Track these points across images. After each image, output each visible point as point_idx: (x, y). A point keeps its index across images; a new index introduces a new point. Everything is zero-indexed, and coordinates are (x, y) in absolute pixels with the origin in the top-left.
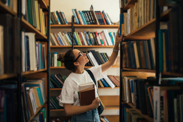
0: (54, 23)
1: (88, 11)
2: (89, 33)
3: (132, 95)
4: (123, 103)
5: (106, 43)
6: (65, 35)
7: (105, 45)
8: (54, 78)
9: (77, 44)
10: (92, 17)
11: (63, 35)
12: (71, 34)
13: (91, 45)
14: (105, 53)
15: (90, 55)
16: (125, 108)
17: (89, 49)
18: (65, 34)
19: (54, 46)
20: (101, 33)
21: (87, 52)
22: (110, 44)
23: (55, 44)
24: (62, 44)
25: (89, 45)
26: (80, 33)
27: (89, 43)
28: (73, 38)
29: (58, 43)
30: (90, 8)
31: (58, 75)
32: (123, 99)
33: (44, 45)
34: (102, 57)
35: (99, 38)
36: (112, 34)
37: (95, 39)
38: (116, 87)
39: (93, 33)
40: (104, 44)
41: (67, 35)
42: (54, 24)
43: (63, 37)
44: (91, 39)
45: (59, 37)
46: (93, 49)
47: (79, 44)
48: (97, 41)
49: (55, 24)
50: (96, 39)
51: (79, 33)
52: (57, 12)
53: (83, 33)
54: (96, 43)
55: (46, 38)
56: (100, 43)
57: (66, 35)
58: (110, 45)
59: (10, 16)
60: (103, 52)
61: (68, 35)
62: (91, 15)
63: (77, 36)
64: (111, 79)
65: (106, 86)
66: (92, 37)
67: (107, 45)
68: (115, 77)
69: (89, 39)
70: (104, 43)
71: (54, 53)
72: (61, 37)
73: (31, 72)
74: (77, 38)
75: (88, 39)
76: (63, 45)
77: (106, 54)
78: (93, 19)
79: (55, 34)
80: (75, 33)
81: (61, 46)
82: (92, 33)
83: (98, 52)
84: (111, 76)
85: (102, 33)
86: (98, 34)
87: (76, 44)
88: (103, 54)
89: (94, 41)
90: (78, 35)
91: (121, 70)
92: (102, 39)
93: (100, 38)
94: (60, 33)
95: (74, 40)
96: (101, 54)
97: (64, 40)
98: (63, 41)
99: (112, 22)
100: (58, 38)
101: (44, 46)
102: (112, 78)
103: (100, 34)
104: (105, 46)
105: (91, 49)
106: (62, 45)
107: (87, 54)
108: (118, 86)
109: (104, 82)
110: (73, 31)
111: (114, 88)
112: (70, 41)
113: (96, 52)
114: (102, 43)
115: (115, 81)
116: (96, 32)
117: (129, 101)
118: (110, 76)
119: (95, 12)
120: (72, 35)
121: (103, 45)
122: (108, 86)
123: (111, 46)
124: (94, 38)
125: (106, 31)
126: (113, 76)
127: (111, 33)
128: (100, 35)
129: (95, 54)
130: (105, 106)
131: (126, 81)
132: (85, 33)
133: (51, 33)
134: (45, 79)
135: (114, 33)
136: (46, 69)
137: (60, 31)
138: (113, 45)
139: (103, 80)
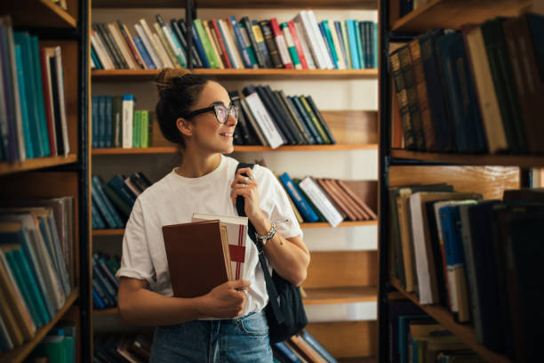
2: (248, 24)
3: (452, 276)
4: (391, 296)
5: (309, 61)
6: (160, 32)
7: (305, 66)
8: (123, 190)
9: (205, 65)
11: (154, 31)
12: (183, 25)
13: (256, 66)
14: (306, 96)
15: (254, 103)
16: (401, 318)
17: (247, 84)
18: (161, 26)
19: (122, 72)
20: (290, 25)
21: (241, 94)
22: (325, 62)
23: (125, 65)
24: (152, 63)
25: (246, 66)
26: (215, 25)
27: (248, 62)
28: (190, 44)
29: (136, 61)
31: (136, 178)
32: (396, 283)
33: (58, 49)
34: (294, 113)
35: (284, 41)
36: (331, 27)
37: (271, 45)
38: (348, 223)
39: (263, 24)
40: (301, 62)
41: (170, 29)
43: (153, 37)
44: (255, 45)
45: (140, 38)
46: (264, 84)
47: (212, 63)
48: (279, 55)
50: (272, 47)
51: (211, 25)
53: (228, 22)
54: (273, 60)
55: (72, 21)
56: (286, 59)
57: (167, 30)
58: (323, 66)
60: (299, 95)
61: (174, 30)
63: (206, 34)
64: (327, 189)
65: (312, 216)
66: (258, 39)
67: (311, 67)
68: (341, 183)
69: (248, 45)
70: (302, 59)
71: (122, 99)
72: (149, 40)
74: (204, 41)
75: (243, 46)
76: (156, 68)
77: (309, 100)
79: (125, 27)
80: (198, 23)
81: (148, 70)
82: (259, 24)
83: (280, 93)
84: (330, 180)
85: (296, 25)
86: (281, 27)
87: (201, 64)
88: (299, 99)
89: (266, 53)
90: (207, 29)
91: (387, 160)
92: (295, 47)
93: (286, 44)
94: (143, 22)
95: (193, 48)
96: (293, 100)
97: (157, 47)
98: (155, 51)
100: (138, 41)
101: (54, 52)
102: (333, 189)
103: (288, 26)
104: (305, 72)
105: (256, 84)
106: (151, 67)
107: (242, 102)
108: (354, 218)
109: (303, 205)
110: (192, 17)
111: (340, 226)
112: (178, 51)
113: (274, 93)
114: (296, 59)
115: (344, 199)
116: (275, 20)
118: (324, 180)
120: (185, 30)
121: (299, 67)
122: (316, 218)
123: (326, 69)
124: (266, 41)
125: (310, 18)
126: (337, 182)
127: (327, 22)
128: (286, 30)
129: (270, 98)
130: (306, 290)
132: (234, 23)
133: (111, 23)
134: (70, 198)
135: (338, 25)
136: (69, 157)
137: (142, 18)
138: (336, 67)
139: (298, 197)
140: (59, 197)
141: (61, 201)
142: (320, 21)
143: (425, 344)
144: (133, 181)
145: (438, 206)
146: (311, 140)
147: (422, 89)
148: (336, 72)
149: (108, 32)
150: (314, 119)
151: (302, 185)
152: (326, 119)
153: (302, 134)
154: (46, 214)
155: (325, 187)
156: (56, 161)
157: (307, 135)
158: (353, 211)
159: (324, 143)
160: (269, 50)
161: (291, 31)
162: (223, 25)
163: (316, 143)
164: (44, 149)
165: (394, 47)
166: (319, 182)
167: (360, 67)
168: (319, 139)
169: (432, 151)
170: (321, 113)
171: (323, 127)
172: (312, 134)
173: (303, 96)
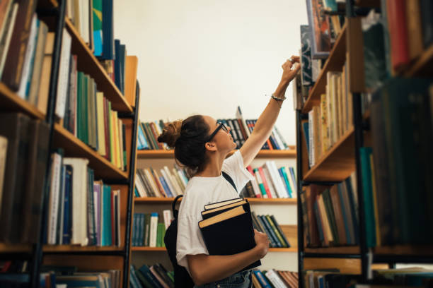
0: (154, 147)
1: (230, 120)
5: (272, 193)
6: (176, 174)
7: (270, 196)
8: (148, 274)
10: (239, 132)
11: (172, 173)
14: (270, 215)
18: (177, 170)
19: (152, 199)
20: (260, 169)
22: (283, 194)
23: (154, 195)
24: (171, 193)
29: (161, 192)
30: (237, 114)
31: (157, 267)
33: (119, 191)
36: (287, 171)
40: (267, 194)
41: (183, 172)
42: (152, 149)
43: (172, 178)
45: (163, 177)
48: (252, 188)
49: (157, 149)
52: (161, 122)
54: (249, 192)
55: (126, 175)
56: (257, 192)
57: (180, 173)
58: (281, 196)
59: (27, 118)
60: (265, 214)
62: (238, 128)
64: (285, 279)
67: (274, 197)
70: (267, 192)
71: (151, 215)
72: (168, 178)
73: (76, 249)
76: (173, 197)
77: (272, 218)
78: (241, 137)
79: (155, 171)
81: (168, 198)
83: (253, 213)
84: (287, 272)
85: (264, 170)
86: (254, 171)
88: (266, 217)
91: (302, 254)
92: (263, 183)
93: (257, 182)
94: (166, 168)
96: (261, 217)
97: (174, 184)
98: (173, 186)
99: (285, 145)
100: (162, 180)
102: (289, 277)
103: (258, 170)
104: (270, 200)
106: (170, 196)
114: (264, 191)
116: (250, 167)
118: (282, 272)
119: (247, 121)
121: (266, 196)
123: (283, 198)
125: (273, 165)
126: (292, 273)
127: (284, 168)
128: (257, 173)
131: (312, 280)
133: (147, 168)
134: (118, 271)
135: (292, 170)
137: (166, 165)
138: (290, 197)
139: (265, 283)
140: (113, 269)
141: (114, 271)
142: (280, 167)
144: (155, 268)
146: (274, 244)
148: (290, 200)
149: (144, 174)
150: (276, 231)
151: (267, 274)
152: (283, 230)
154: (106, 276)
155: (283, 276)
156: (113, 248)
157: (271, 241)
159: (282, 247)
161: (260, 174)
163: (278, 247)
166: (279, 273)
168: (279, 244)
170: (280, 226)
171: (282, 236)
172: (275, 241)
173: (268, 216)
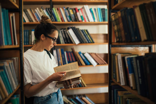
2: (69, 9)
3: (131, 77)
4: (112, 84)
6: (42, 11)
7: (85, 21)
9: (56, 20)
11: (41, 11)
12: (49, 9)
13: (71, 21)
15: (71, 32)
16: (115, 90)
17: (69, 26)
18: (43, 10)
19: (31, 23)
20: (81, 9)
21: (67, 29)
23: (32, 21)
25: (68, 21)
26: (59, 9)
27: (69, 20)
29: (36, 20)
32: (114, 80)
34: (83, 34)
35: (79, 14)
36: (93, 10)
37: (75, 15)
38: (98, 65)
39: (73, 9)
43: (41, 13)
44: (71, 15)
45: (36, 13)
46: (74, 26)
47: (58, 20)
48: (78, 18)
50: (76, 15)
51: (58, 9)
53: (63, 8)
54: (76, 19)
56: (80, 19)
57: (45, 11)
61: (47, 11)
63: (56, 12)
65: (88, 63)
66: (72, 13)
67: (87, 21)
68: (97, 54)
69: (69, 15)
70: (85, 19)
71: (31, 31)
72: (39, 13)
74: (56, 14)
75: (67, 15)
77: (87, 31)
79: (32, 10)
80: (54, 9)
82: (72, 9)
83: (78, 29)
84: (93, 53)
85: (83, 10)
86: (78, 10)
87: (54, 20)
88: (84, 30)
89: (74, 17)
92: (83, 16)
93: (80, 15)
94: (37, 9)
95: (53, 16)
96: (82, 31)
100: (36, 14)
101: (13, 15)
102: (94, 56)
104: (86, 23)
105: (71, 26)
107: (67, 31)
108: (100, 64)
109: (86, 60)
110: (52, 7)
111: (96, 66)
113: (76, 29)
114: (83, 19)
115: (97, 59)
116: (76, 8)
117: (124, 84)
118: (91, 53)
120: (50, 11)
121: (84, 21)
122: (89, 64)
123: (92, 22)
124: (74, 14)
125: (87, 7)
126: (95, 54)
127: (92, 8)
128: (80, 11)
129: (75, 30)
130: (86, 84)
132: (65, 9)
133: (28, 9)
134: (17, 58)
135: (95, 9)
136: (17, 46)
137: (37, 7)
138: (95, 21)
139: (84, 58)
140: (14, 57)
141: (15, 58)
142: (90, 8)
143: (122, 97)
145: (126, 58)
146: (88, 42)
147: (121, 25)
148: (94, 23)
149: (27, 11)
150: (88, 36)
151: (85, 55)
152: (92, 36)
153: (85, 40)
154: (11, 62)
155: (92, 55)
156: (13, 46)
157: (86, 40)
158: (100, 62)
159: (91, 43)
160: (75, 16)
161: (81, 11)
162: (61, 9)
163: (89, 43)
164: (10, 43)
165: (112, 14)
166: (90, 54)
167: (102, 21)
169: (124, 42)
170: (90, 34)
171: (91, 38)
172: (88, 40)
173: (85, 30)
